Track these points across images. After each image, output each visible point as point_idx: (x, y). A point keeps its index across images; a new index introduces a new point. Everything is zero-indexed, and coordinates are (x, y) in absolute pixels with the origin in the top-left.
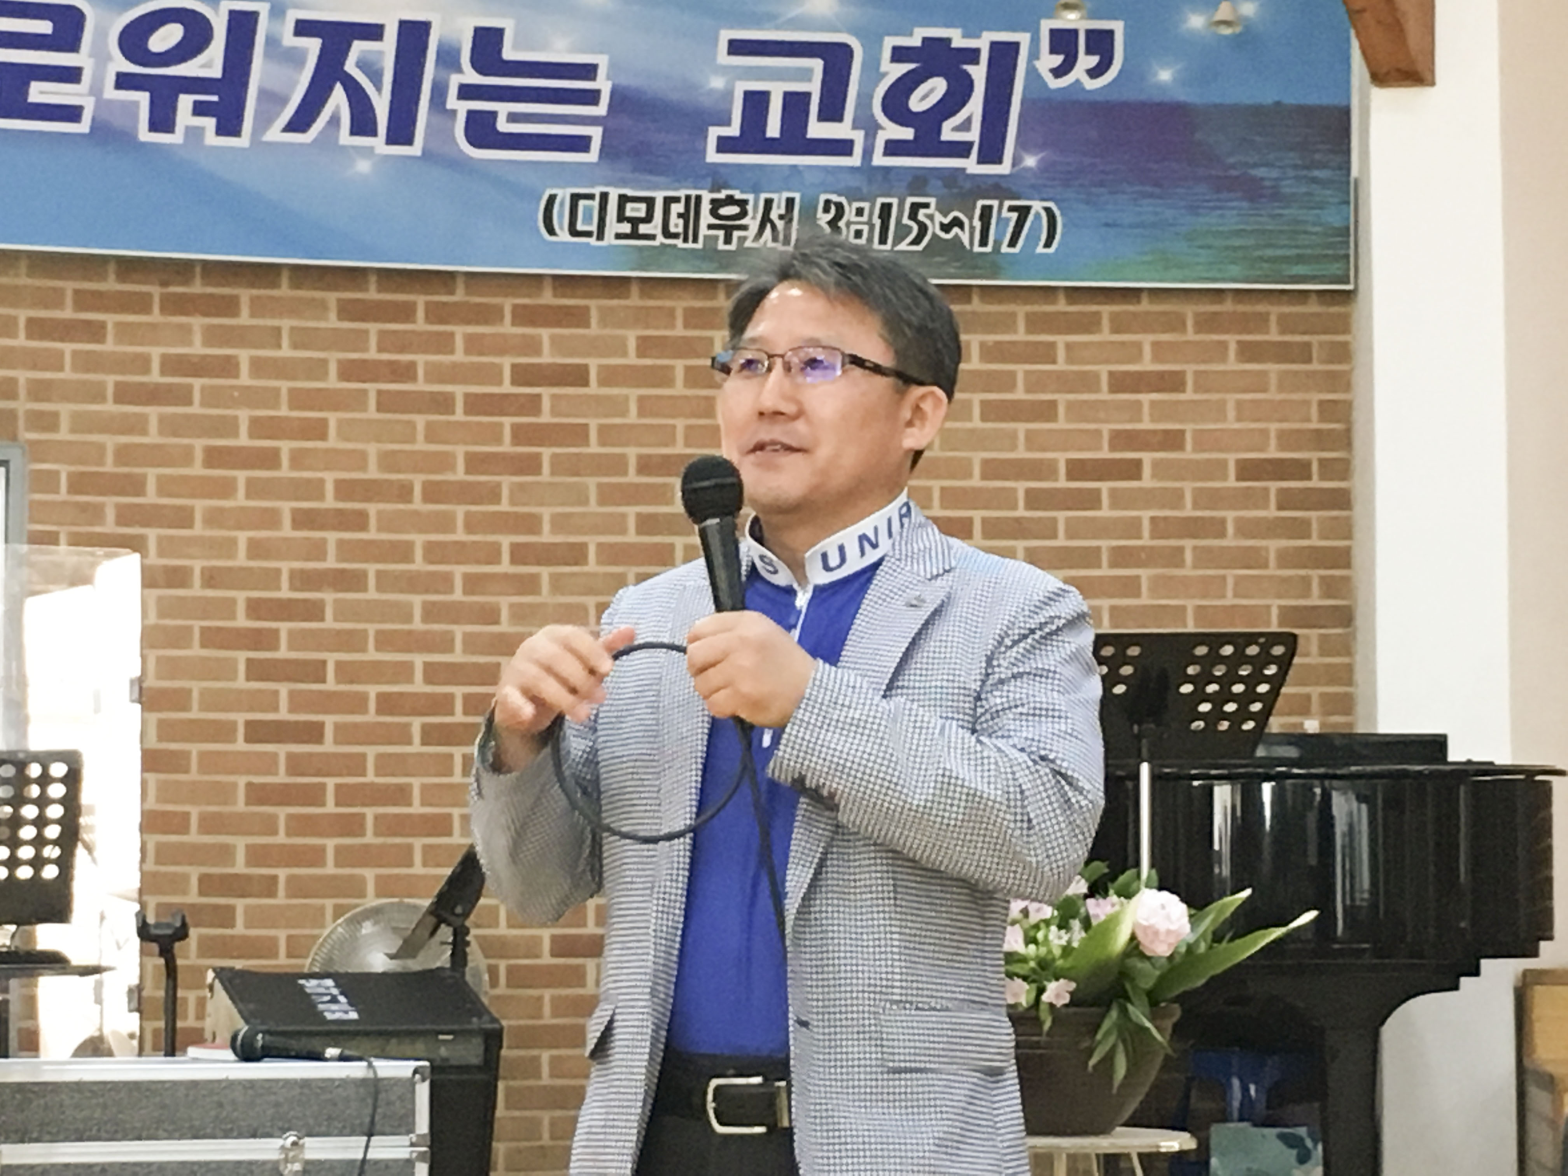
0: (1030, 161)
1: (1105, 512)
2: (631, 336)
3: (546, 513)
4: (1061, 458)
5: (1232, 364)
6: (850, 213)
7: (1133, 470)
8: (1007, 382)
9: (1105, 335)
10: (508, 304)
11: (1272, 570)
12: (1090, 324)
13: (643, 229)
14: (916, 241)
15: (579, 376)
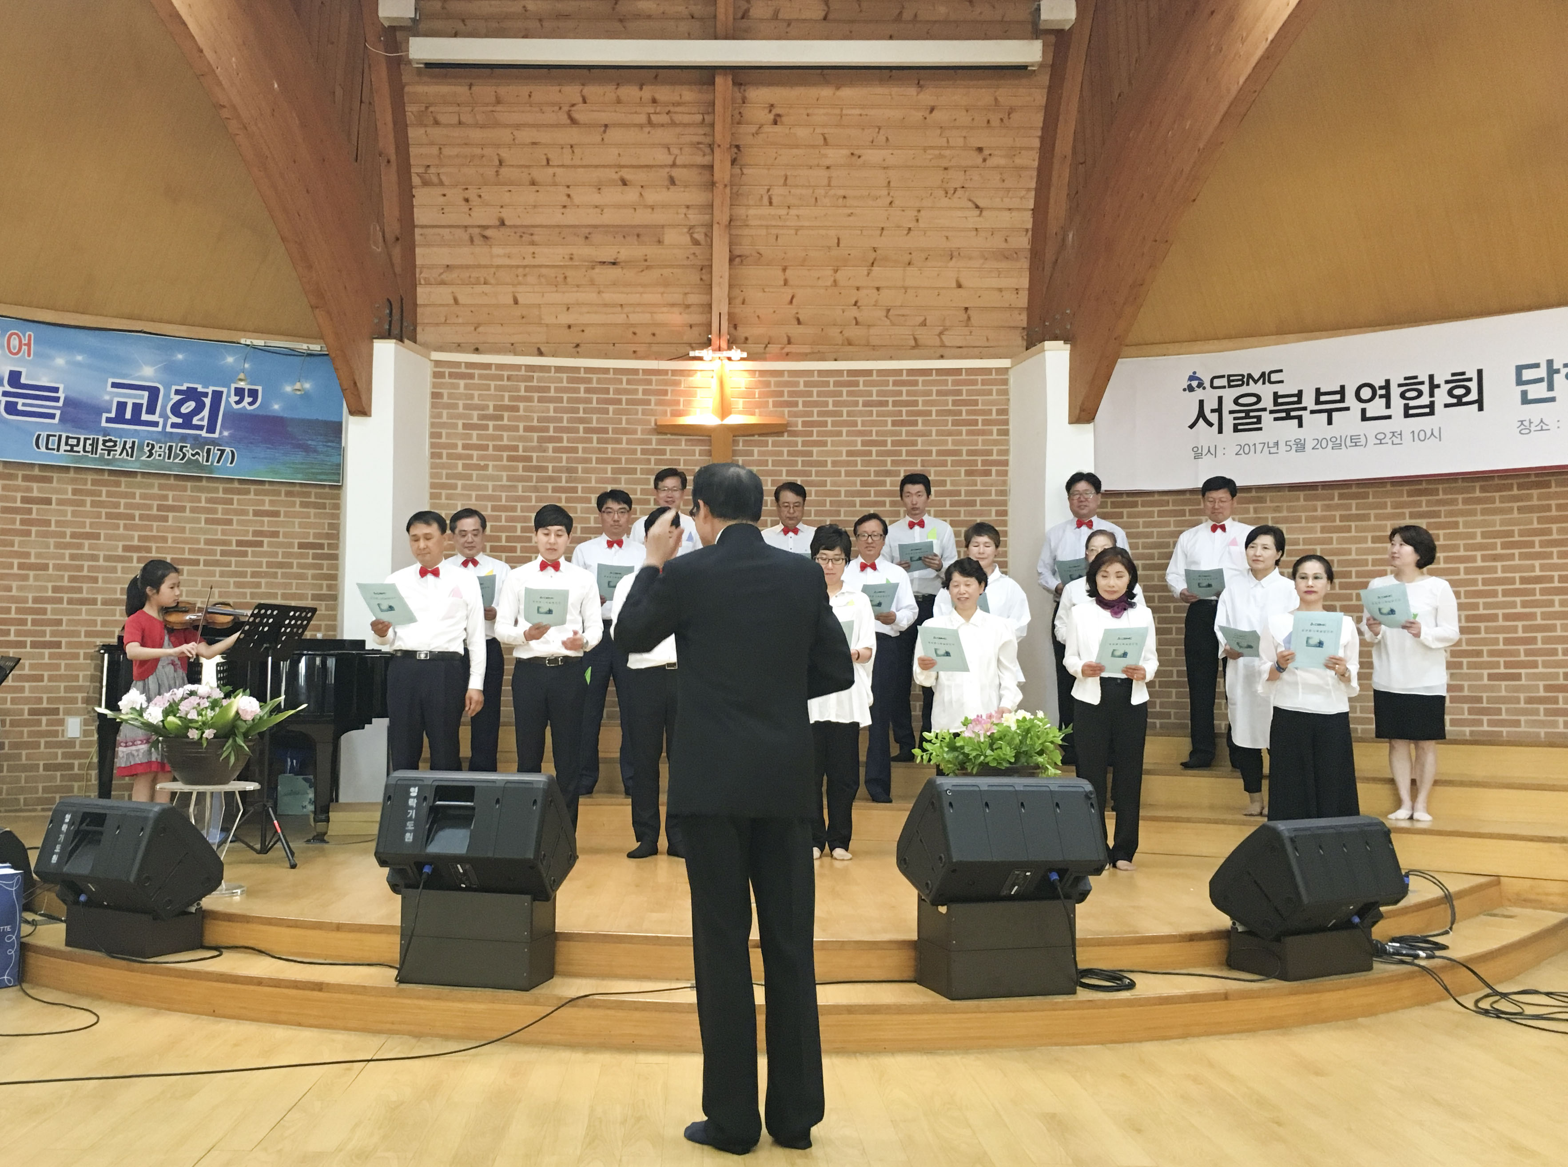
0: (226, 433)
1: (249, 558)
2: (70, 488)
3: (33, 552)
4: (234, 539)
5: (298, 508)
6: (157, 448)
7: (260, 544)
8: (214, 511)
9: (252, 496)
10: (20, 473)
11: (310, 581)
12: (248, 492)
13: (75, 449)
14: (182, 459)
15: (48, 501)
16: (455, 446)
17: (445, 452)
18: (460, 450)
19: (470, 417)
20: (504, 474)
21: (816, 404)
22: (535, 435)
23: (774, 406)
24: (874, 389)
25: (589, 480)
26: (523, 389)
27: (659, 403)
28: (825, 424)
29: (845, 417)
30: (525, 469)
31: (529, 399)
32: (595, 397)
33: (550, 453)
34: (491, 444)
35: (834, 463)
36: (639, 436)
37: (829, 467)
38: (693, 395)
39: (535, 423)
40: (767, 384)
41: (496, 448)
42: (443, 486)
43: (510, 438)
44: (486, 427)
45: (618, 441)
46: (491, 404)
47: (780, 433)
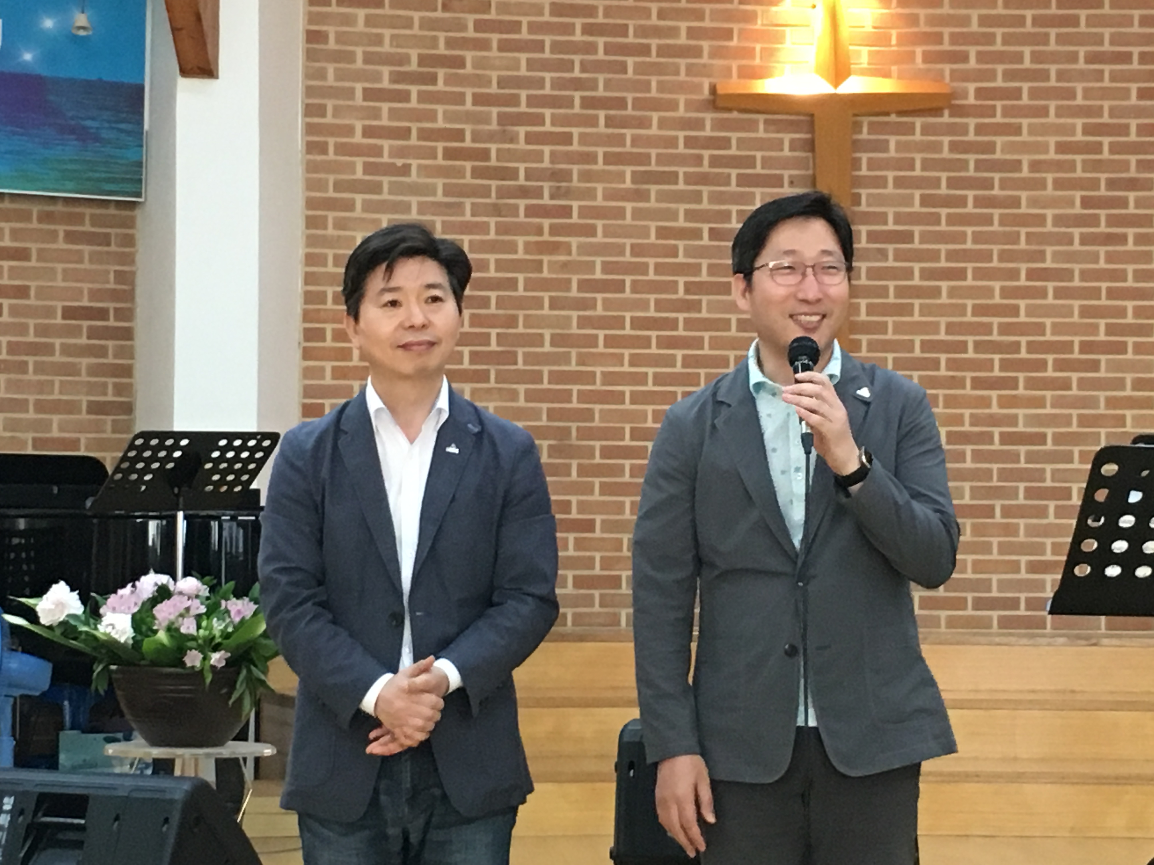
5: (61, 245)
11: (84, 378)
16: (349, 131)
17: (331, 141)
18: (358, 138)
19: (377, 77)
20: (440, 183)
21: (1000, 57)
22: (495, 111)
23: (925, 60)
24: (1107, 32)
25: (591, 194)
26: (471, 26)
27: (715, 53)
28: (1017, 94)
29: (1053, 82)
30: (477, 173)
31: (483, 45)
32: (601, 41)
33: (521, 145)
34: (414, 127)
35: (1035, 166)
36: (681, 112)
37: (1025, 172)
38: (779, 38)
39: (494, 89)
40: (913, 20)
41: (424, 135)
42: (331, 204)
43: (448, 117)
44: (405, 97)
45: (643, 123)
46: (414, 54)
47: (937, 112)
